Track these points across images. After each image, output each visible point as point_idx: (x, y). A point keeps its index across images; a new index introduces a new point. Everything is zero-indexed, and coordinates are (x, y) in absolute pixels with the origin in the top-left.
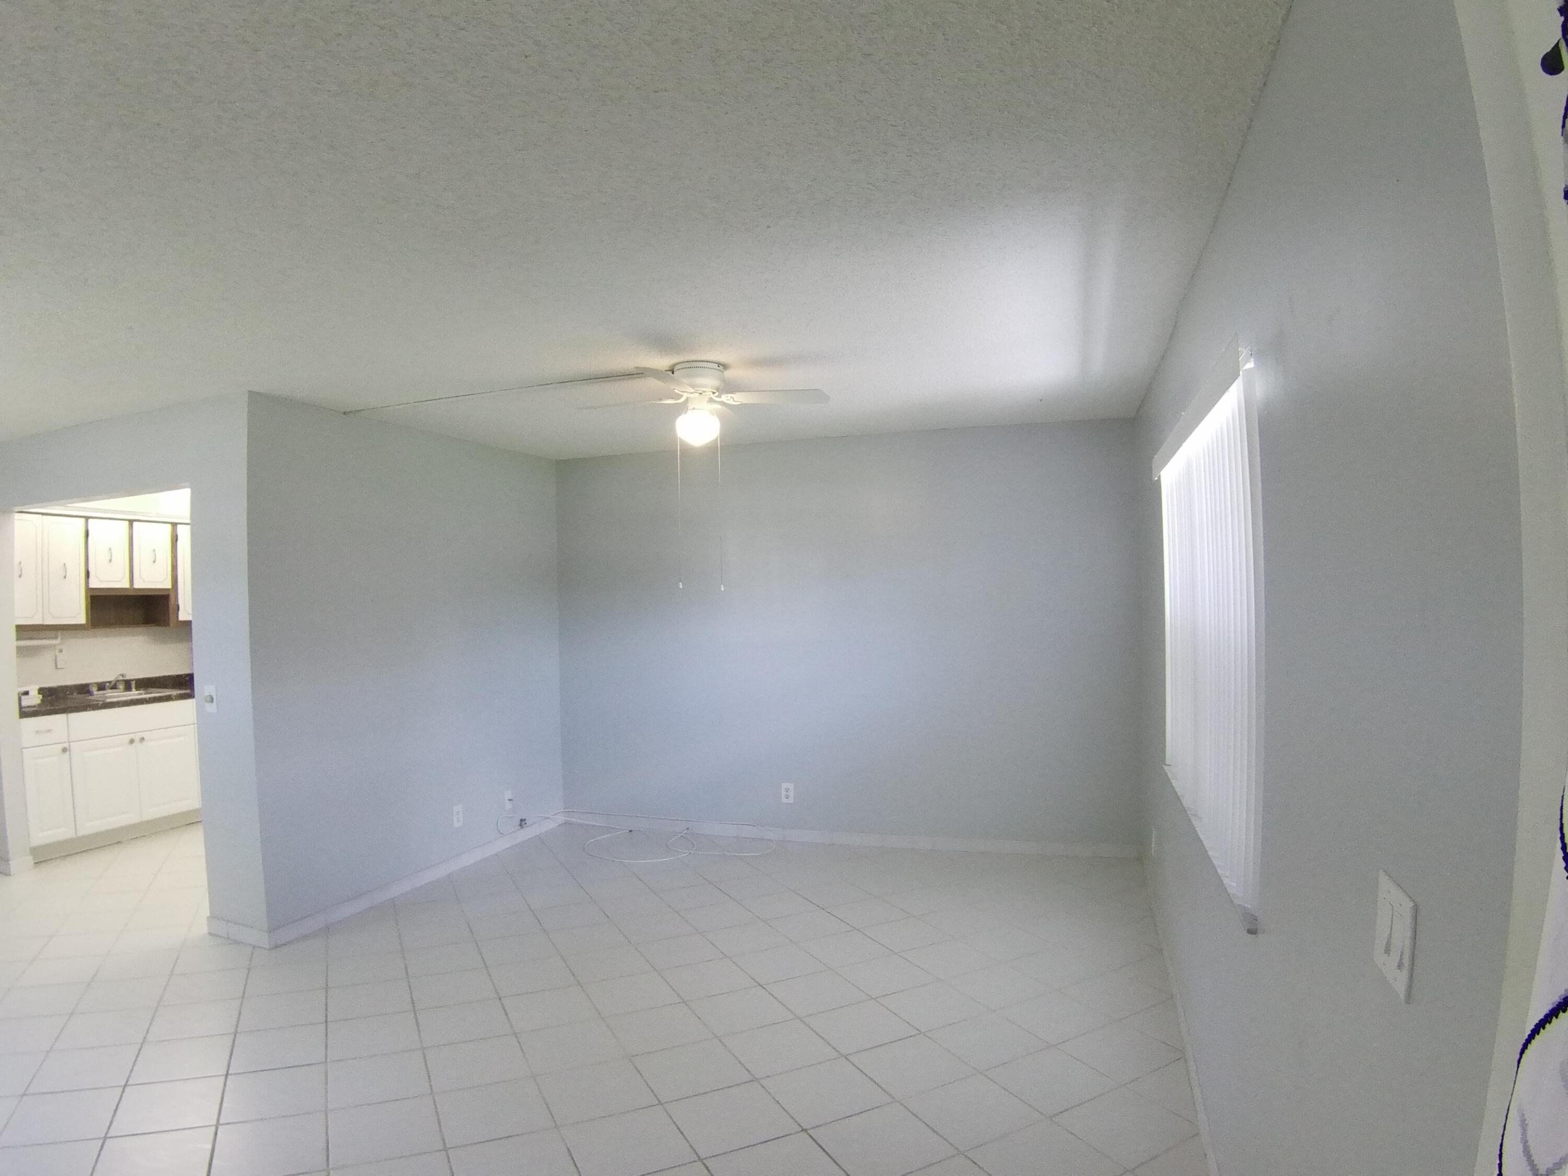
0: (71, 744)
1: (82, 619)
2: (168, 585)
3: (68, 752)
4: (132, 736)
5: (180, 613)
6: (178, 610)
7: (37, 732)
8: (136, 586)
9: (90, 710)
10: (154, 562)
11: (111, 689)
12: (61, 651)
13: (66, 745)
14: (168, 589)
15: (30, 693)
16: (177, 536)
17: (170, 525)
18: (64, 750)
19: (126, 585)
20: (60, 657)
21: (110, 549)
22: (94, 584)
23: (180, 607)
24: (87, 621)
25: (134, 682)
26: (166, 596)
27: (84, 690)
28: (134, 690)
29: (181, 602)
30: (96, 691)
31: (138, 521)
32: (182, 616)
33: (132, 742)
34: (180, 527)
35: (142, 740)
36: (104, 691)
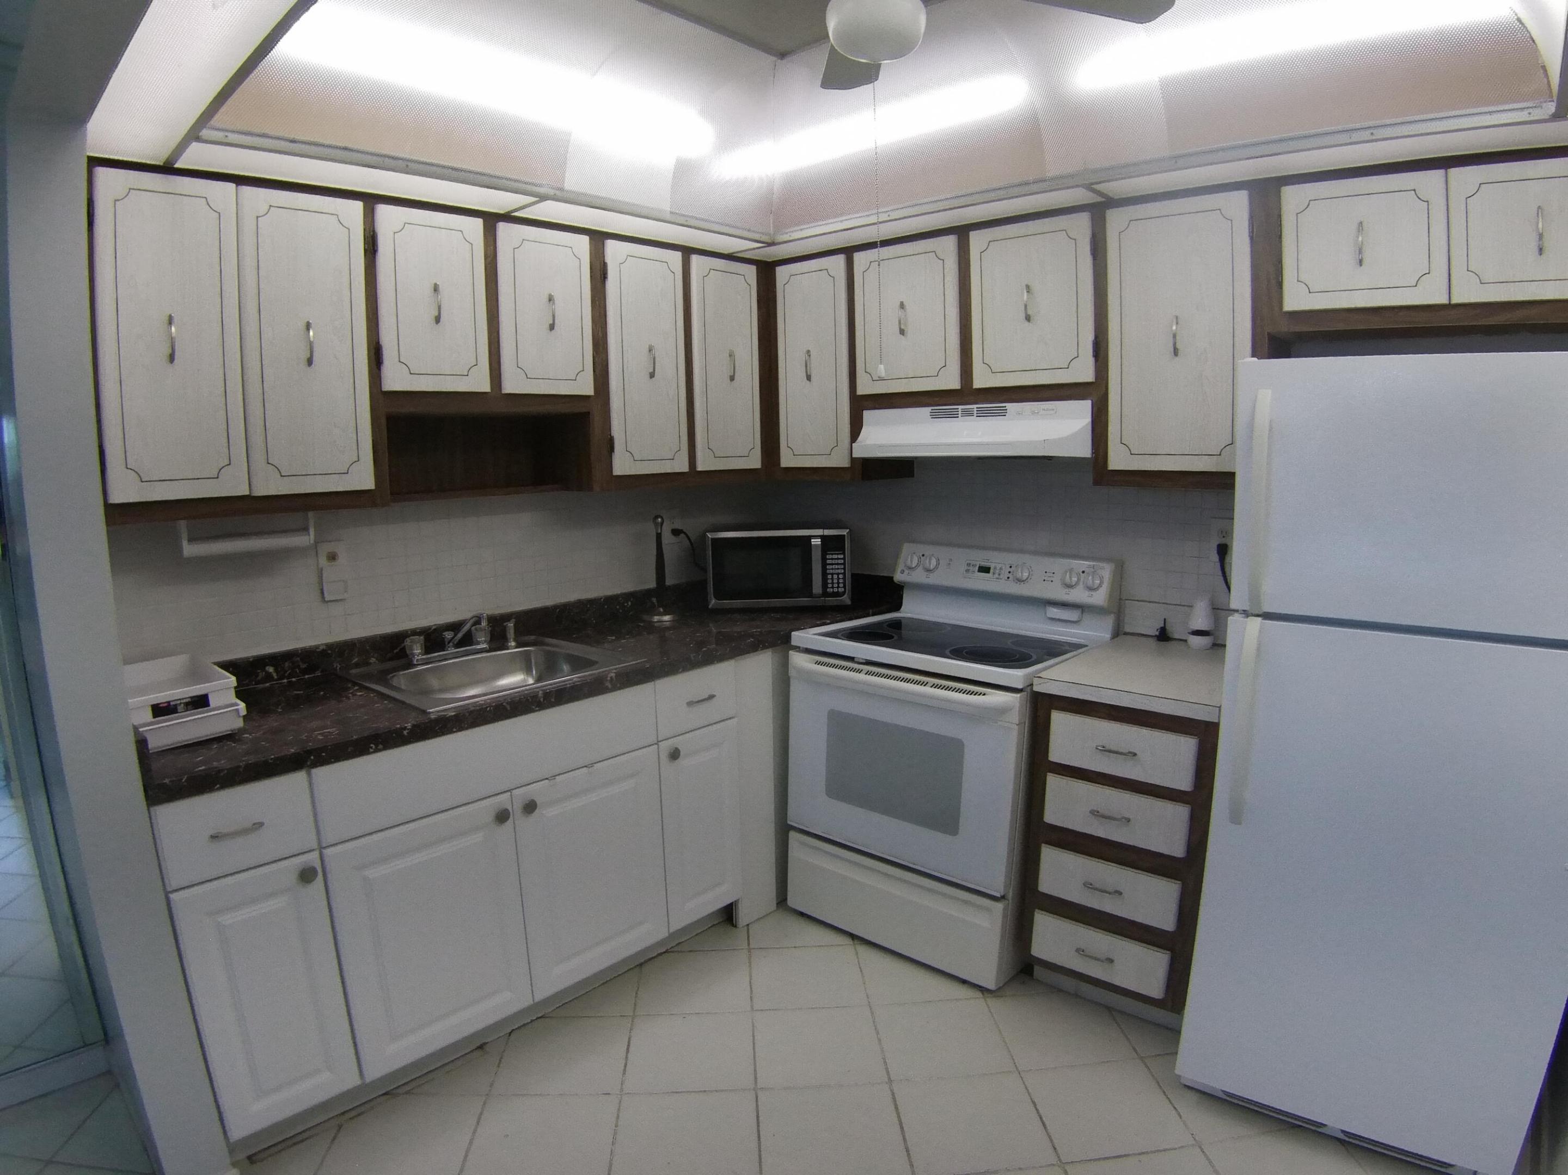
0: (325, 851)
1: (364, 476)
2: (585, 387)
4: (496, 803)
5: (616, 456)
6: (611, 449)
7: (214, 837)
8: (511, 385)
9: (377, 751)
10: (552, 327)
11: (460, 644)
12: (332, 557)
14: (587, 398)
15: (213, 702)
16: (605, 265)
17: (585, 239)
18: (307, 875)
19: (480, 383)
20: (330, 573)
21: (436, 289)
22: (395, 380)
23: (616, 440)
24: (377, 484)
25: (511, 625)
26: (581, 414)
27: (395, 651)
28: (513, 644)
29: (617, 430)
30: (420, 654)
31: (508, 218)
32: (622, 465)
33: (502, 817)
34: (610, 244)
35: (530, 807)
36: (444, 651)
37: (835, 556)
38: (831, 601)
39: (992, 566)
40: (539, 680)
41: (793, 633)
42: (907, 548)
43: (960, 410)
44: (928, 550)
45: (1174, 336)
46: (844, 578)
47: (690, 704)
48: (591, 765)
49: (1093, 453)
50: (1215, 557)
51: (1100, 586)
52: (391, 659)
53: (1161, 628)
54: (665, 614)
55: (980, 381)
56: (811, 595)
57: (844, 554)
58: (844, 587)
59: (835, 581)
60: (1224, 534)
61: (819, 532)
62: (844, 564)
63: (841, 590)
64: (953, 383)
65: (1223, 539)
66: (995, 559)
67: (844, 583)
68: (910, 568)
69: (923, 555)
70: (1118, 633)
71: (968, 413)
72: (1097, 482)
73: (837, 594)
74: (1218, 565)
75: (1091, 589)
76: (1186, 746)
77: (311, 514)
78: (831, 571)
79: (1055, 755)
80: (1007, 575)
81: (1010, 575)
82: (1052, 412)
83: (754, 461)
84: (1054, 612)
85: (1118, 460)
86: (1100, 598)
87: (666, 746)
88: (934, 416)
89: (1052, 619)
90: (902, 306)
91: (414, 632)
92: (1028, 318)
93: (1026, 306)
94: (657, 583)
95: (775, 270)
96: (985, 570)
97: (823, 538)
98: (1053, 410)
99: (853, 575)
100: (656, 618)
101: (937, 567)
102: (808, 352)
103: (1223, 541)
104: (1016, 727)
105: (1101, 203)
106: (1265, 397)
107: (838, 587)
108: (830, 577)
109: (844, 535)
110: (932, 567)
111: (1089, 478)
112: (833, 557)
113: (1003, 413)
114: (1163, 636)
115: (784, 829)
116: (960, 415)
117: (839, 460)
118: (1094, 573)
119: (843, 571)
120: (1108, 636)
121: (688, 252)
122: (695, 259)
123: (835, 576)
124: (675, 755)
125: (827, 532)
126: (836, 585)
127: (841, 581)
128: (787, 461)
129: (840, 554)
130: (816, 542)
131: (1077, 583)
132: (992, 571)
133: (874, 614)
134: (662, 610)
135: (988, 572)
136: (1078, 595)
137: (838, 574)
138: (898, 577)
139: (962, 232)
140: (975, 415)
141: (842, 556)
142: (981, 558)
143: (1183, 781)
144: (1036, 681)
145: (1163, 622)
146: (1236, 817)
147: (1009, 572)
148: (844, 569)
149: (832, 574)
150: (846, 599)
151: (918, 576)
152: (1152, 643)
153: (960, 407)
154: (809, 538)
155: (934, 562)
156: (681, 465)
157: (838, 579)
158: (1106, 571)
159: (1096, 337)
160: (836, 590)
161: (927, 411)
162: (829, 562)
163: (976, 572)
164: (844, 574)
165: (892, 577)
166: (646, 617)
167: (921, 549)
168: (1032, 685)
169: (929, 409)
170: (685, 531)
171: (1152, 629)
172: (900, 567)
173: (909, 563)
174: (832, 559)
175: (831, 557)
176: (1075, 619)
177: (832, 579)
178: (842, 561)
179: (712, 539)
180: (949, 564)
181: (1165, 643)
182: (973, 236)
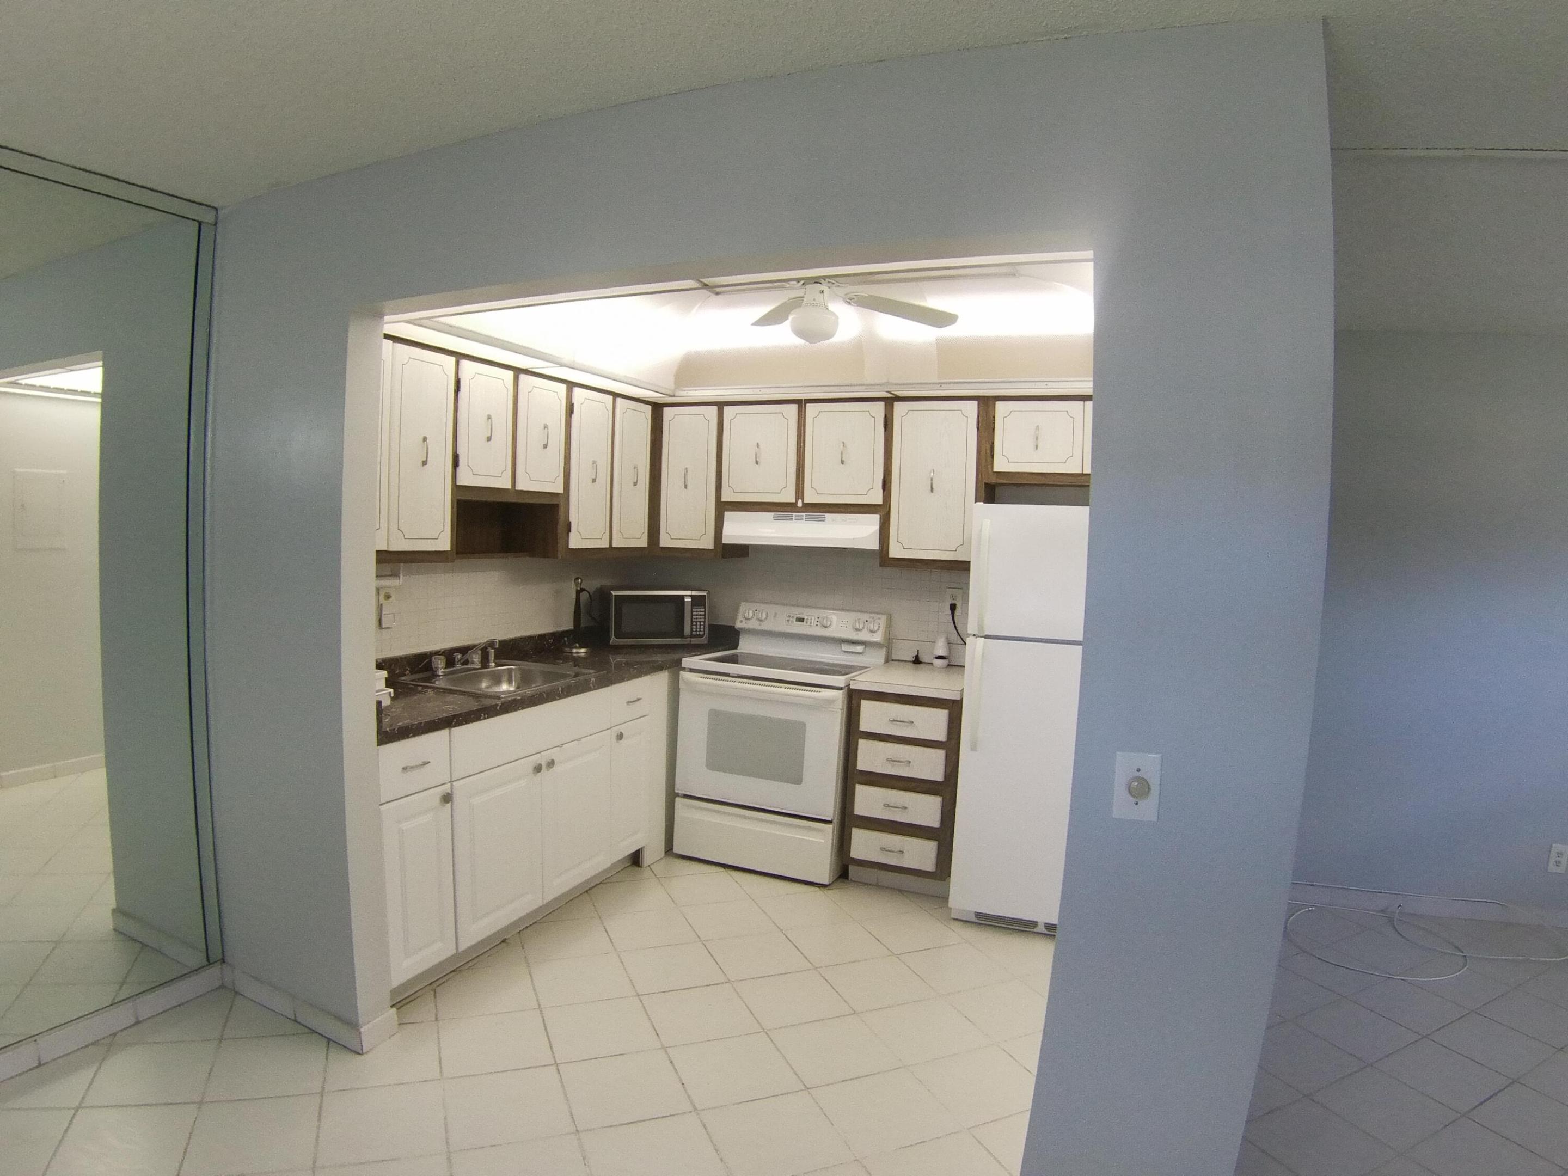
0: (454, 783)
1: (444, 543)
2: (560, 490)
3: (450, 803)
4: (536, 759)
5: (572, 535)
6: (569, 530)
7: (405, 769)
8: (520, 487)
9: (485, 718)
10: (545, 446)
11: (464, 663)
12: (388, 596)
13: (446, 788)
14: (557, 495)
16: (572, 405)
17: (564, 387)
18: (445, 798)
19: (506, 482)
20: (387, 607)
21: (489, 418)
22: (465, 479)
23: (572, 525)
24: (451, 548)
26: (553, 505)
27: (420, 667)
28: (493, 664)
29: (573, 518)
30: (442, 668)
31: (526, 372)
32: (575, 542)
33: (538, 769)
34: (577, 391)
35: (551, 764)
36: (453, 667)
37: (698, 610)
38: (694, 641)
39: (806, 617)
40: (518, 687)
41: (684, 659)
42: (743, 607)
43: (794, 516)
44: (761, 606)
45: (932, 480)
46: (704, 625)
47: (629, 703)
48: (579, 740)
49: (880, 547)
50: (949, 612)
51: (878, 629)
52: (416, 673)
53: (915, 657)
54: (581, 647)
55: (810, 497)
56: (682, 636)
57: (705, 608)
58: (704, 631)
59: (698, 627)
60: (953, 598)
61: (689, 593)
62: (705, 615)
63: (702, 633)
64: (789, 496)
66: (804, 613)
67: (704, 628)
68: (746, 619)
69: (757, 610)
70: (888, 660)
71: (798, 518)
72: (883, 564)
73: (701, 636)
74: (951, 616)
75: (872, 632)
76: (942, 715)
77: (402, 564)
78: (695, 620)
79: (864, 726)
80: (816, 623)
81: (818, 624)
82: (855, 521)
83: (643, 543)
84: (845, 647)
85: (895, 551)
86: (878, 638)
87: (616, 730)
89: (845, 652)
90: (758, 445)
91: (437, 653)
92: (842, 462)
93: (842, 453)
94: (575, 625)
95: (663, 410)
96: (801, 620)
97: (691, 596)
98: (855, 519)
99: (710, 626)
100: (575, 650)
101: (766, 618)
102: (687, 468)
103: (953, 602)
104: (840, 711)
105: (892, 397)
106: (987, 523)
107: (700, 631)
108: (694, 624)
109: (705, 596)
110: (763, 618)
111: (878, 562)
112: (699, 611)
113: (823, 520)
114: (917, 661)
115: (672, 796)
116: (792, 519)
117: (707, 543)
118: (874, 621)
119: (703, 620)
120: (883, 661)
121: (616, 395)
122: (619, 400)
123: (698, 623)
124: (620, 737)
125: (694, 593)
126: (698, 630)
127: (702, 627)
128: (665, 542)
129: (702, 608)
130: (688, 599)
131: (863, 628)
132: (805, 621)
133: (723, 650)
134: (577, 645)
135: (803, 621)
136: (864, 636)
137: (700, 622)
138: (738, 625)
139: (801, 404)
140: (803, 520)
141: (703, 610)
142: (799, 612)
143: (941, 735)
144: (851, 682)
145: (916, 653)
146: (974, 748)
147: (817, 621)
148: (705, 618)
149: (696, 622)
150: (704, 640)
151: (753, 625)
152: (911, 664)
153: (794, 514)
154: (682, 597)
155: (764, 616)
156: (605, 545)
157: (700, 625)
158: (883, 620)
159: (884, 477)
160: (698, 633)
162: (694, 613)
163: (795, 622)
164: (704, 622)
165: (734, 627)
166: (568, 650)
167: (755, 606)
168: (849, 685)
169: (773, 513)
170: (587, 589)
171: (911, 658)
172: (740, 617)
173: (746, 615)
174: (697, 611)
175: (696, 610)
176: (861, 651)
177: (696, 625)
178: (703, 613)
179: (615, 596)
180: (775, 616)
181: (918, 665)
182: (809, 407)
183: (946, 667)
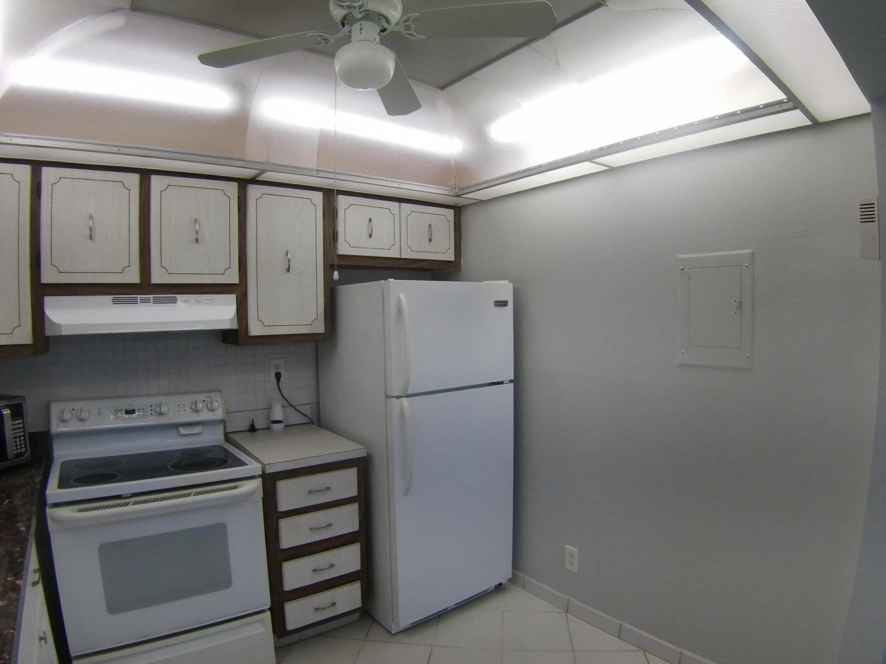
38: (17, 461)
39: (137, 408)
43: (139, 298)
45: (289, 261)
46: (25, 440)
49: (238, 326)
50: (274, 380)
51: (217, 407)
53: (252, 424)
55: (157, 278)
56: (6, 459)
57: (23, 419)
58: (26, 447)
59: (19, 443)
60: (277, 367)
62: (24, 427)
63: (23, 450)
64: (134, 277)
65: (278, 369)
66: (134, 403)
67: (25, 444)
68: (64, 421)
69: (73, 410)
71: (144, 301)
73: (23, 454)
75: (211, 410)
78: (16, 435)
80: (150, 412)
81: (153, 412)
82: (210, 301)
84: (183, 431)
85: (255, 329)
86: (218, 415)
88: (115, 302)
89: (184, 435)
90: (91, 217)
92: (197, 241)
93: (195, 232)
96: (130, 412)
98: (211, 300)
101: (89, 417)
103: (278, 371)
105: (244, 179)
106: (403, 297)
107: (21, 448)
108: (15, 440)
109: (22, 403)
110: (84, 417)
112: (18, 423)
113: (174, 301)
114: (252, 429)
116: (139, 302)
117: (23, 337)
118: (212, 399)
119: (23, 434)
125: (12, 402)
126: (19, 447)
127: (22, 442)
129: (20, 419)
130: (6, 411)
131: (201, 409)
132: (136, 412)
135: (133, 413)
136: (203, 416)
137: (20, 437)
138: (52, 430)
139: (143, 174)
140: (152, 302)
141: (21, 421)
142: (128, 404)
144: (267, 467)
145: (252, 421)
147: (151, 410)
148: (24, 431)
149: (17, 437)
150: (28, 457)
151: (68, 427)
152: (248, 433)
153: (139, 296)
155: (86, 414)
157: (20, 441)
159: (240, 258)
160: (19, 451)
161: (110, 298)
162: (14, 427)
163: (123, 416)
168: (265, 470)
169: (112, 297)
171: (245, 426)
172: (55, 421)
173: (63, 416)
174: (16, 425)
175: (16, 423)
176: (198, 431)
177: (17, 441)
178: (22, 425)
180: (99, 413)
181: (255, 433)
182: (154, 179)
183: (284, 429)
